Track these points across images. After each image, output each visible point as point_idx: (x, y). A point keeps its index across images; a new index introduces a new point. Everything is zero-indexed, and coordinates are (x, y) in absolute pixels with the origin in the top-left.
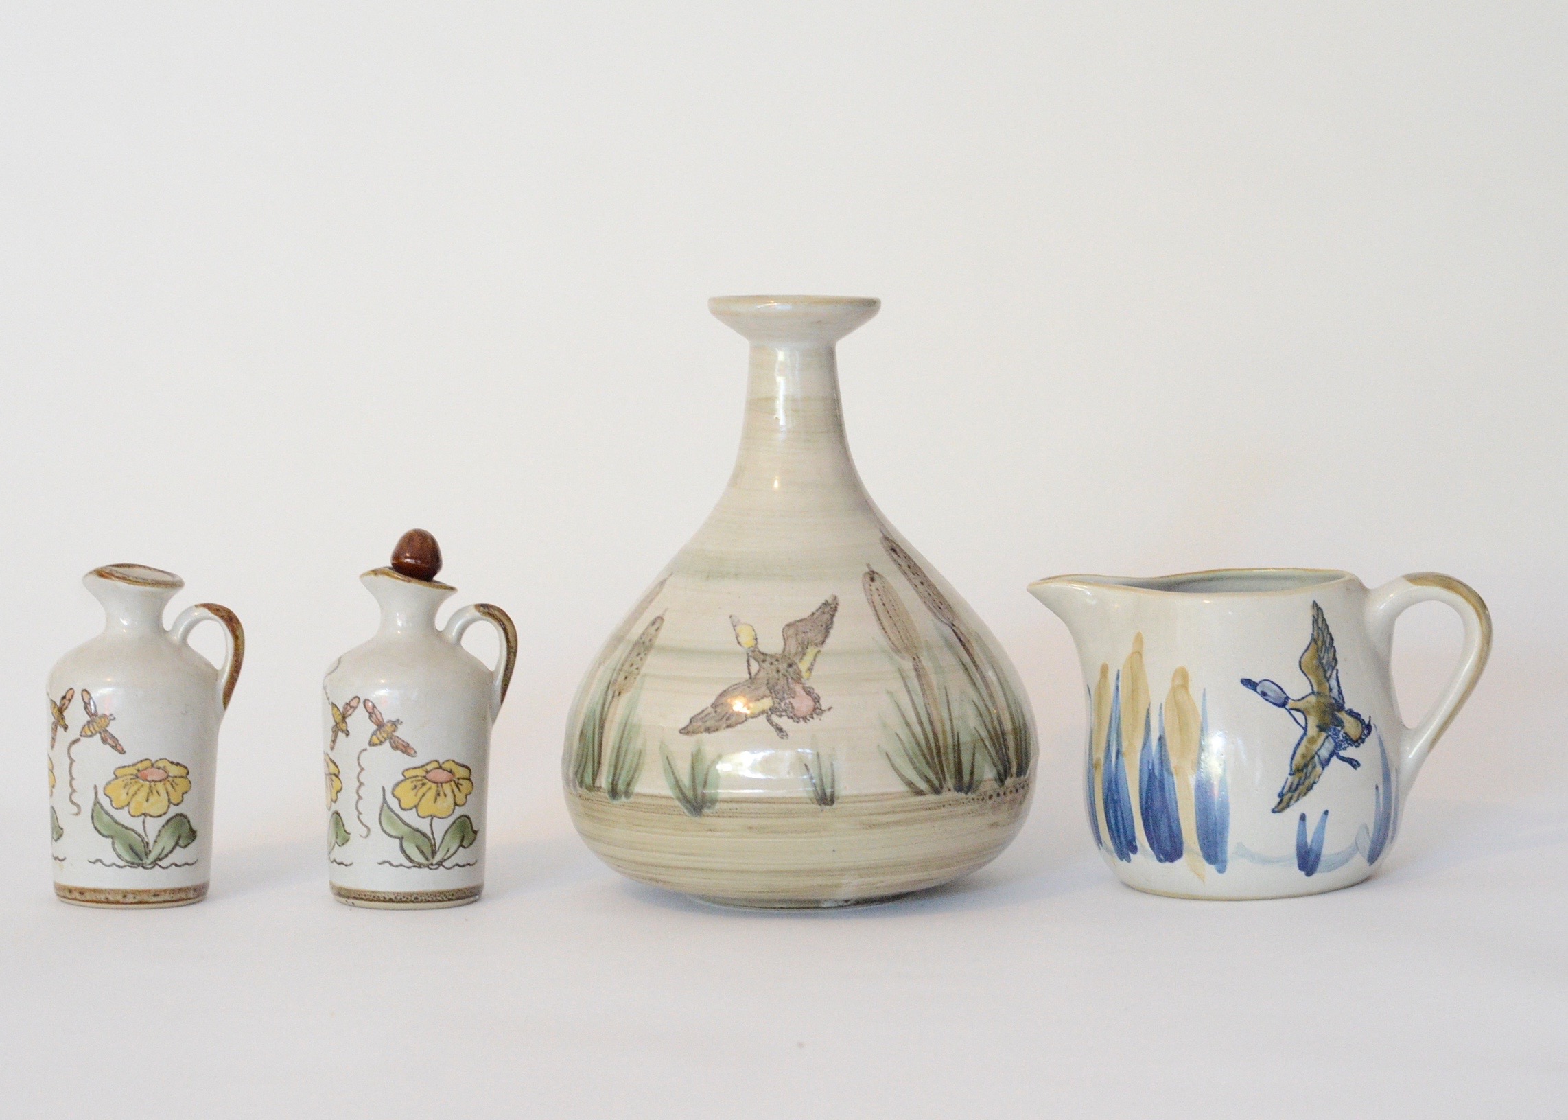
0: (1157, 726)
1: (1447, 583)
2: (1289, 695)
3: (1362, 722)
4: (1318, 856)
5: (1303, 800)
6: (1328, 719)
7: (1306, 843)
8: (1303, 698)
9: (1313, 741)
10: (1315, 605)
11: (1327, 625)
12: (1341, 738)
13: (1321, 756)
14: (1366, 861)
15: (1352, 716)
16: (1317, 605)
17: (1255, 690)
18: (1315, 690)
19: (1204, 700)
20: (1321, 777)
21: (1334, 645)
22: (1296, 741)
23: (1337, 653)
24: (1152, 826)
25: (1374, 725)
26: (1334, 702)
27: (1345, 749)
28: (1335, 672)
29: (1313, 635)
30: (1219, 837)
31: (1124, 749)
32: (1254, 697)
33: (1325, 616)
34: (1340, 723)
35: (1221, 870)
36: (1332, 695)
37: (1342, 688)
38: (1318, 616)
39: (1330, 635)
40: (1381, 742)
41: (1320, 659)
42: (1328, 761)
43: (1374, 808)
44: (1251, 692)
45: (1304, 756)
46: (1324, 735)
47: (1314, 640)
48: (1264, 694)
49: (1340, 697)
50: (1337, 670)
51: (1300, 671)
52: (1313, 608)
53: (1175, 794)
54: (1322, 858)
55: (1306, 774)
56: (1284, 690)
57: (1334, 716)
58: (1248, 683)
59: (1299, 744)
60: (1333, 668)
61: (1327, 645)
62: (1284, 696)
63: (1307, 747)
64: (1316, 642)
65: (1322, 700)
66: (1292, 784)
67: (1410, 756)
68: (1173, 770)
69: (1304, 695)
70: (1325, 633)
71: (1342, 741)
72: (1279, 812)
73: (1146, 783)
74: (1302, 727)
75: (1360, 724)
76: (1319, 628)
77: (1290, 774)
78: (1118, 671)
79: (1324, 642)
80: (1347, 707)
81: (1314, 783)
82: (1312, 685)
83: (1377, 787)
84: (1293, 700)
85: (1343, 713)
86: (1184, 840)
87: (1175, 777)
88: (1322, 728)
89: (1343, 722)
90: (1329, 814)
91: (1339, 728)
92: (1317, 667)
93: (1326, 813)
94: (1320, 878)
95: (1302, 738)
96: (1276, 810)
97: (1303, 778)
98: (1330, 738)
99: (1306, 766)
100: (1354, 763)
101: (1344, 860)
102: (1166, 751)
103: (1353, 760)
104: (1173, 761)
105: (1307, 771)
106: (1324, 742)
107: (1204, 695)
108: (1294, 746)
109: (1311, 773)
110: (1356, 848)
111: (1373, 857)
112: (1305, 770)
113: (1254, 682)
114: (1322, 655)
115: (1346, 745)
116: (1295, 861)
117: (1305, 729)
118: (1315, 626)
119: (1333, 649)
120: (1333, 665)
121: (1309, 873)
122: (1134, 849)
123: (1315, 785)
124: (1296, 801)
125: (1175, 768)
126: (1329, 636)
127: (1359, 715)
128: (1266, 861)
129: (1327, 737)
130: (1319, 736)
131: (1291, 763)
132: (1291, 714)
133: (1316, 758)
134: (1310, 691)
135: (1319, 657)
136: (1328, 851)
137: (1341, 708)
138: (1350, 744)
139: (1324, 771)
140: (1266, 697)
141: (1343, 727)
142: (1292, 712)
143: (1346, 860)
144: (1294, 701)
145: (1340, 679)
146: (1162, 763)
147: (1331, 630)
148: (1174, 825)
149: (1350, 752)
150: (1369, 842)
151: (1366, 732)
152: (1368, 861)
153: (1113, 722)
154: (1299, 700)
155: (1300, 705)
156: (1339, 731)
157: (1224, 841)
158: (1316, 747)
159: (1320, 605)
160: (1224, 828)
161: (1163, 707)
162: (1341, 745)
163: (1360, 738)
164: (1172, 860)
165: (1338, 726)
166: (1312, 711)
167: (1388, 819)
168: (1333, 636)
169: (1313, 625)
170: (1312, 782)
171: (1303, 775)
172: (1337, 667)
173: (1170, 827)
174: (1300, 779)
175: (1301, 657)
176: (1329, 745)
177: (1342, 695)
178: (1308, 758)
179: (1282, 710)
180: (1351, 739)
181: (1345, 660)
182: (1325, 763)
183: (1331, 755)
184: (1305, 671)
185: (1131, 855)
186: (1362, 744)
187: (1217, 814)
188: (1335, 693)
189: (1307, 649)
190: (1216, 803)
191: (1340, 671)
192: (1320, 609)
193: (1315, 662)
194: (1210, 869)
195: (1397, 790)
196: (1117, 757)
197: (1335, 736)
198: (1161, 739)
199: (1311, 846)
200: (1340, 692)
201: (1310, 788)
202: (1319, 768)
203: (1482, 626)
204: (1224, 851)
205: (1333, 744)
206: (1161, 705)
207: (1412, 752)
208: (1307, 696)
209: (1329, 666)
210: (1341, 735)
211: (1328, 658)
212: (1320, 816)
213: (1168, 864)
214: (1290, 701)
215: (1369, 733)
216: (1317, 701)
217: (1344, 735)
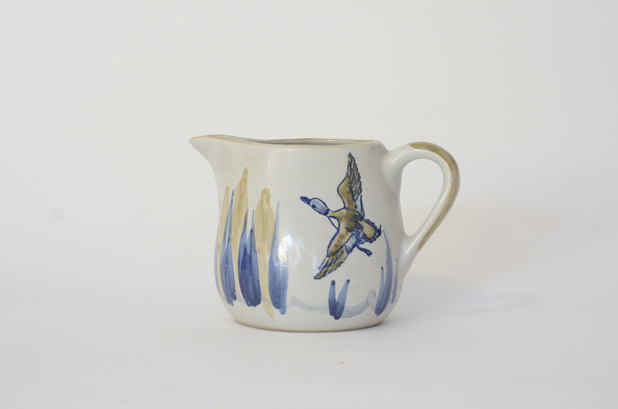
0: (251, 223)
1: (434, 148)
2: (329, 208)
3: (375, 228)
4: (343, 307)
5: (333, 273)
6: (352, 224)
7: (335, 299)
8: (338, 210)
9: (342, 237)
10: (350, 155)
11: (357, 168)
12: (361, 237)
13: (347, 246)
14: (374, 313)
15: (369, 224)
16: (351, 156)
17: (309, 204)
18: (347, 206)
19: (278, 208)
20: (346, 259)
21: (361, 180)
22: (332, 236)
23: (362, 185)
24: (244, 284)
25: (383, 231)
26: (358, 214)
27: (363, 243)
28: (360, 196)
29: (347, 173)
30: (281, 292)
31: (232, 237)
32: (308, 208)
33: (356, 163)
34: (361, 228)
35: (283, 313)
36: (357, 210)
37: (364, 207)
38: (351, 162)
39: (359, 174)
40: (387, 242)
41: (351, 188)
42: (351, 250)
43: (380, 280)
44: (306, 205)
45: (336, 246)
46: (350, 234)
47: (348, 176)
48: (314, 207)
49: (362, 212)
50: (361, 196)
51: (337, 194)
52: (349, 157)
53: (258, 265)
54: (345, 309)
55: (337, 256)
56: (327, 205)
57: (357, 223)
58: (305, 199)
59: (333, 239)
60: (359, 194)
61: (356, 180)
62: (327, 208)
63: (338, 240)
64: (349, 177)
65: (350, 213)
66: (327, 262)
67: (406, 253)
68: (257, 250)
69: (339, 209)
70: (355, 173)
71: (361, 238)
72: (319, 278)
73: (242, 257)
74: (336, 228)
75: (374, 229)
76: (351, 169)
77: (327, 256)
78: (234, 190)
79: (354, 178)
80: (366, 218)
81: (342, 263)
82: (344, 203)
83: (382, 268)
84: (331, 211)
85: (363, 221)
86: (262, 293)
87: (258, 254)
88: (349, 230)
89: (363, 227)
90: (350, 282)
91: (360, 230)
92: (348, 193)
93: (348, 281)
94: (343, 322)
95: (336, 235)
96: (316, 277)
97: (335, 259)
98: (354, 236)
99: (337, 252)
100: (369, 253)
101: (360, 310)
102: (254, 238)
103: (369, 251)
104: (258, 245)
105: (337, 255)
106: (350, 238)
107: (278, 205)
108: (330, 239)
109: (340, 256)
110: (367, 304)
111: (379, 310)
112: (336, 254)
113: (309, 199)
114: (352, 186)
115: (364, 241)
116: (328, 310)
117: (338, 229)
118: (349, 167)
119: (360, 182)
120: (359, 192)
121: (337, 318)
122: (235, 298)
123: (342, 264)
124: (330, 273)
125: (259, 249)
126: (357, 175)
127: (374, 224)
128: (310, 308)
129: (352, 236)
130: (347, 234)
131: (328, 249)
132: (330, 220)
133: (344, 247)
134: (343, 206)
135: (351, 187)
136: (348, 305)
137: (362, 218)
138: (366, 240)
139: (348, 256)
140: (315, 209)
141: (362, 230)
142: (331, 218)
143: (360, 312)
144: (333, 212)
145: (363, 201)
146: (251, 246)
147: (359, 171)
148: (256, 284)
149: (366, 245)
150: (376, 301)
151: (377, 234)
152: (376, 313)
153: (228, 222)
154: (335, 212)
155: (336, 214)
156: (360, 233)
157: (284, 295)
158: (344, 241)
159: (354, 155)
160: (285, 287)
161: (255, 211)
162: (360, 241)
163: (373, 237)
164: (255, 305)
165: (360, 229)
166: (344, 219)
167: (389, 288)
168: (361, 175)
169: (348, 167)
170: (340, 262)
171: (335, 257)
172: (362, 194)
173: (254, 286)
174: (333, 259)
175: (339, 186)
176: (353, 240)
177: (363, 210)
178: (339, 247)
179: (325, 217)
180: (367, 238)
181: (367, 190)
182: (350, 251)
183: (354, 246)
184: (340, 194)
185: (233, 301)
186: (374, 241)
187: (281, 278)
188: (359, 209)
189: (343, 181)
190: (281, 271)
191: (363, 196)
192: (353, 158)
193: (348, 189)
194: (277, 312)
195: (397, 273)
196: (228, 242)
197: (357, 235)
198: (252, 231)
199: (338, 301)
200: (362, 209)
201: (339, 265)
202: (345, 254)
203: (453, 176)
204: (284, 301)
205: (355, 240)
206: (254, 210)
207: (408, 249)
208: (341, 209)
209: (356, 192)
210: (360, 235)
211: (356, 188)
212: (345, 282)
213: (252, 307)
214: (330, 212)
215: (379, 235)
216: (347, 213)
217: (363, 235)
